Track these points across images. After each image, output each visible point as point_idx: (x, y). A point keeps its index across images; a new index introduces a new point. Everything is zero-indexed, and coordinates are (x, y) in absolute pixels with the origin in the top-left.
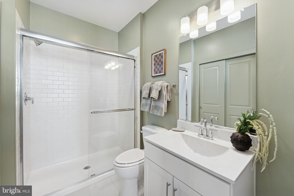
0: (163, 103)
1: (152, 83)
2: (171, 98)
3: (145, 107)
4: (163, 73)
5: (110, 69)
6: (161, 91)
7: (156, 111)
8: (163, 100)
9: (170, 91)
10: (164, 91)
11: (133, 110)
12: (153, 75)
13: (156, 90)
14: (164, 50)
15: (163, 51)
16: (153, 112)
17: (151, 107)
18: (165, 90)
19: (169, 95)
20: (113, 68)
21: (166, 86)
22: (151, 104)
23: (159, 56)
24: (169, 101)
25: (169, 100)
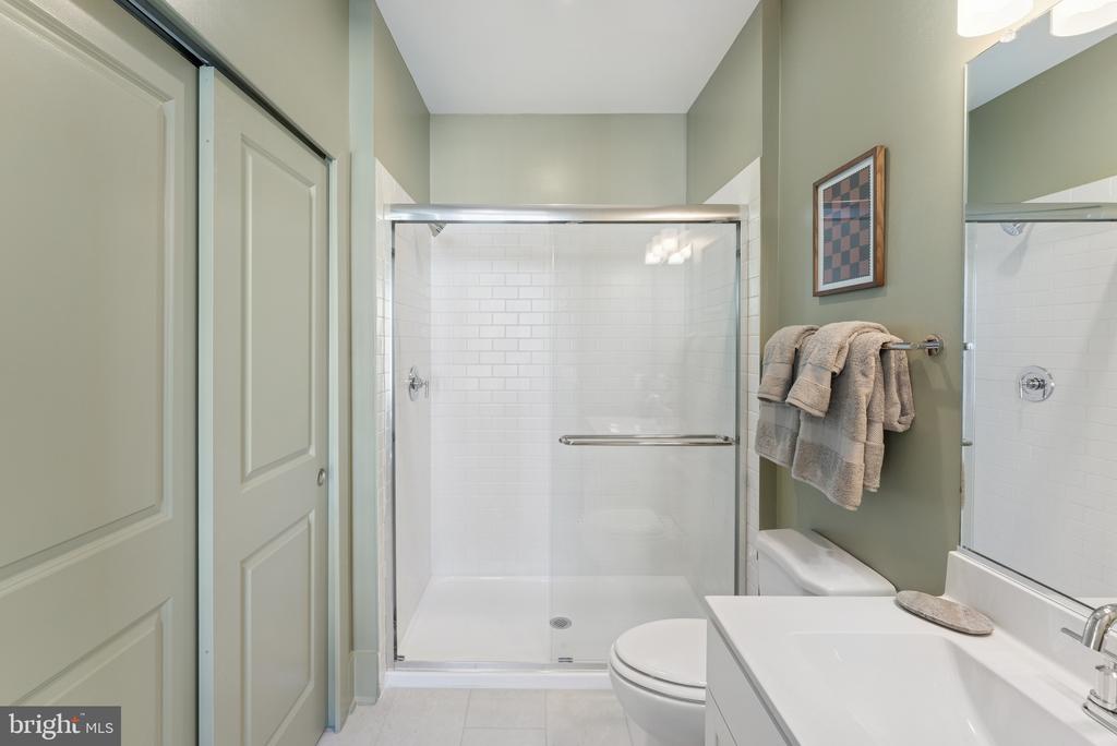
0: (854, 439)
1: (805, 327)
2: (908, 419)
3: (773, 441)
4: (869, 279)
5: (665, 263)
6: (848, 377)
7: (819, 473)
8: (855, 425)
9: (906, 378)
10: (860, 378)
11: (726, 442)
12: (822, 287)
13: (814, 370)
14: (872, 153)
15: (870, 162)
16: (805, 475)
17: (797, 445)
18: (864, 375)
19: (896, 397)
20: (676, 259)
21: (875, 350)
22: (797, 434)
23: (852, 187)
24: (896, 433)
25: (900, 428)
